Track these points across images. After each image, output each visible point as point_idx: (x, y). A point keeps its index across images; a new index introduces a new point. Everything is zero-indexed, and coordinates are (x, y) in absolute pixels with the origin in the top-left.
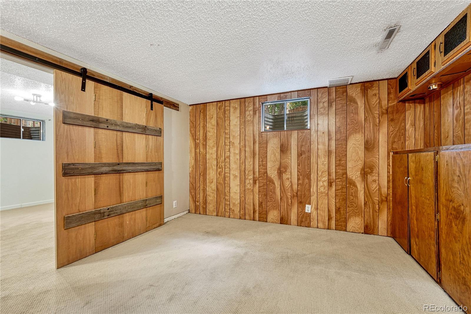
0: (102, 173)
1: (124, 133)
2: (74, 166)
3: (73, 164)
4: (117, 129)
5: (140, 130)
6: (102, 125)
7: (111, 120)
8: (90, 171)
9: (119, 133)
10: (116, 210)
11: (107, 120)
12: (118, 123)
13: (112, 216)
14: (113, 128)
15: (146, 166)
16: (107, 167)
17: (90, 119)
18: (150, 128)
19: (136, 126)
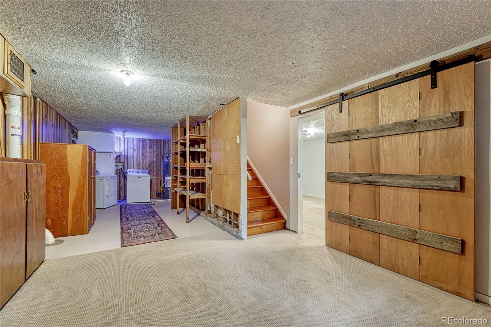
0: (353, 182)
1: (380, 139)
2: (333, 174)
3: (333, 173)
4: (368, 136)
5: (403, 128)
6: (353, 137)
7: (361, 130)
8: (343, 179)
9: (374, 140)
10: (367, 224)
11: (358, 131)
12: (370, 130)
13: (363, 228)
14: (364, 136)
15: (416, 180)
16: (358, 177)
17: (343, 134)
18: (424, 121)
19: (397, 125)
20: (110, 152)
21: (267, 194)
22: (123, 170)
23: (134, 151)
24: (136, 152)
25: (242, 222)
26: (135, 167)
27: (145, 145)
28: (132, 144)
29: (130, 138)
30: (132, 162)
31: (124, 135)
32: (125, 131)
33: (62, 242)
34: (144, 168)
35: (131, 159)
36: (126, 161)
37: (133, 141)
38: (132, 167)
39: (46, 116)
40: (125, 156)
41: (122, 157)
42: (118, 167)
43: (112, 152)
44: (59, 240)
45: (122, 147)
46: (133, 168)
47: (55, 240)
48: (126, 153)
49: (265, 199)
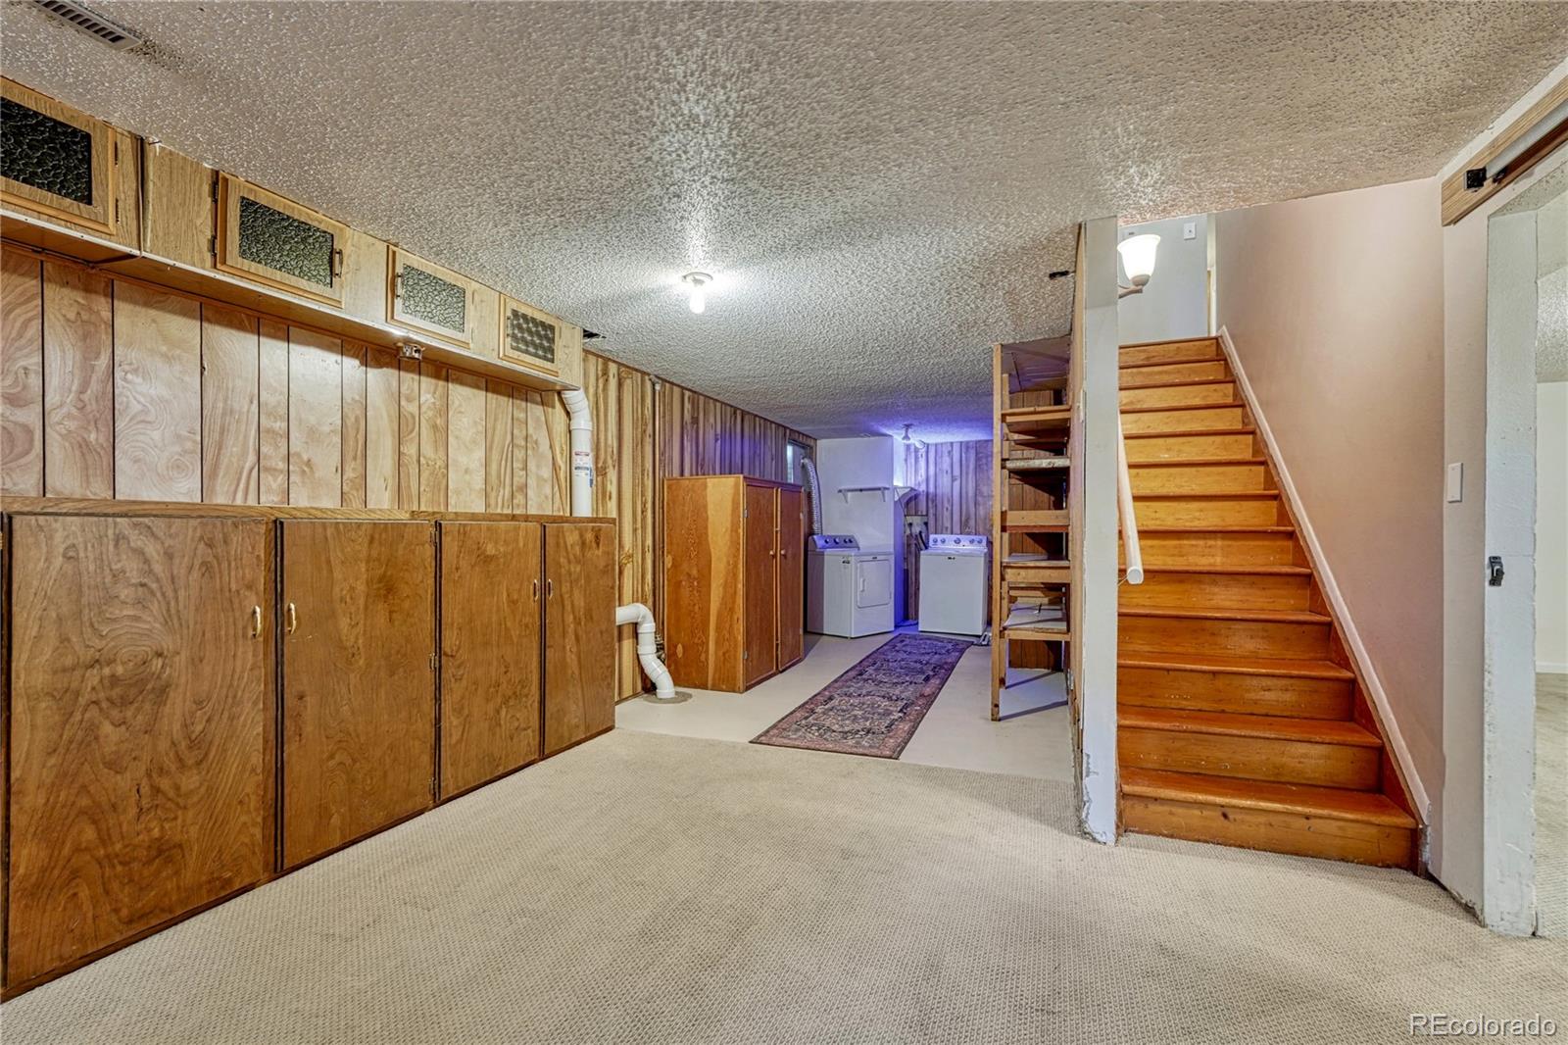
20: (879, 489)
21: (1344, 660)
22: (923, 535)
23: (953, 479)
24: (957, 484)
25: (1088, 763)
26: (957, 528)
27: (984, 461)
28: (946, 460)
29: (942, 444)
30: (947, 514)
31: (907, 437)
32: (908, 426)
33: (685, 697)
34: (981, 530)
35: (946, 505)
36: (931, 511)
37: (949, 452)
38: (947, 528)
39: (692, 418)
40: (930, 497)
41: (923, 499)
42: (913, 529)
43: (888, 489)
44: (684, 694)
45: (922, 471)
46: (949, 530)
47: (677, 693)
48: (932, 489)
49: (1331, 684)
